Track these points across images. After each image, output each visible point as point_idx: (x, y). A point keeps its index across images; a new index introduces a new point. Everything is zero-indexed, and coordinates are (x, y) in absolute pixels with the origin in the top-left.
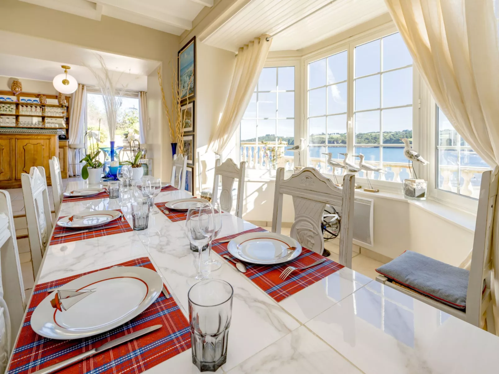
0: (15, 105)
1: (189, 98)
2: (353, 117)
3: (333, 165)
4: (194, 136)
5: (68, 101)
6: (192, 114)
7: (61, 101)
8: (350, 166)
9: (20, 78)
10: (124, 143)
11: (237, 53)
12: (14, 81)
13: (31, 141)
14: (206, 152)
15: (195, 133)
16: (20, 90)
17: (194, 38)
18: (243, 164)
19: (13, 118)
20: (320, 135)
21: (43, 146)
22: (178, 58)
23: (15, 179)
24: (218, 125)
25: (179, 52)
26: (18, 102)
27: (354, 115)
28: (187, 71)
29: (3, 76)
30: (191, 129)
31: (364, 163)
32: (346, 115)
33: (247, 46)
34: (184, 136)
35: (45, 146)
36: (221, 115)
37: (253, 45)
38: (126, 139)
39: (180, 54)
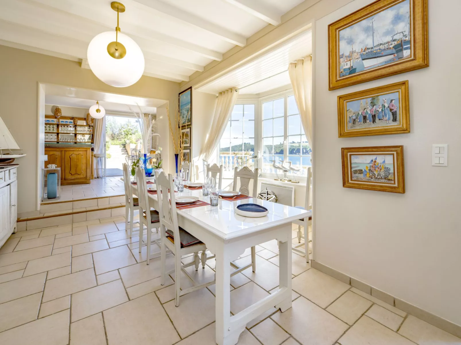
0: (56, 125)
1: (187, 125)
2: (287, 138)
3: (276, 167)
4: (190, 149)
5: (93, 122)
6: (189, 136)
7: (88, 122)
8: (285, 168)
9: (60, 106)
10: (122, 152)
11: (217, 95)
12: (56, 108)
13: (75, 152)
14: (198, 160)
15: (191, 148)
16: (60, 114)
17: (191, 88)
18: (221, 166)
19: (56, 135)
20: (291, 143)
21: (82, 155)
22: (179, 99)
23: (65, 179)
24: (206, 142)
25: (180, 94)
26: (59, 124)
27: (288, 138)
28: (186, 107)
29: (49, 104)
30: (188, 145)
31: (292, 166)
32: (283, 137)
33: (224, 92)
34: (184, 149)
35: (83, 155)
36: (208, 136)
37: (228, 93)
38: (124, 148)
39: (180, 95)
